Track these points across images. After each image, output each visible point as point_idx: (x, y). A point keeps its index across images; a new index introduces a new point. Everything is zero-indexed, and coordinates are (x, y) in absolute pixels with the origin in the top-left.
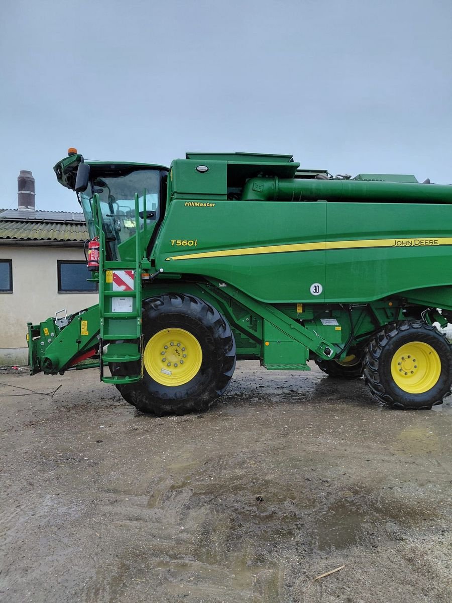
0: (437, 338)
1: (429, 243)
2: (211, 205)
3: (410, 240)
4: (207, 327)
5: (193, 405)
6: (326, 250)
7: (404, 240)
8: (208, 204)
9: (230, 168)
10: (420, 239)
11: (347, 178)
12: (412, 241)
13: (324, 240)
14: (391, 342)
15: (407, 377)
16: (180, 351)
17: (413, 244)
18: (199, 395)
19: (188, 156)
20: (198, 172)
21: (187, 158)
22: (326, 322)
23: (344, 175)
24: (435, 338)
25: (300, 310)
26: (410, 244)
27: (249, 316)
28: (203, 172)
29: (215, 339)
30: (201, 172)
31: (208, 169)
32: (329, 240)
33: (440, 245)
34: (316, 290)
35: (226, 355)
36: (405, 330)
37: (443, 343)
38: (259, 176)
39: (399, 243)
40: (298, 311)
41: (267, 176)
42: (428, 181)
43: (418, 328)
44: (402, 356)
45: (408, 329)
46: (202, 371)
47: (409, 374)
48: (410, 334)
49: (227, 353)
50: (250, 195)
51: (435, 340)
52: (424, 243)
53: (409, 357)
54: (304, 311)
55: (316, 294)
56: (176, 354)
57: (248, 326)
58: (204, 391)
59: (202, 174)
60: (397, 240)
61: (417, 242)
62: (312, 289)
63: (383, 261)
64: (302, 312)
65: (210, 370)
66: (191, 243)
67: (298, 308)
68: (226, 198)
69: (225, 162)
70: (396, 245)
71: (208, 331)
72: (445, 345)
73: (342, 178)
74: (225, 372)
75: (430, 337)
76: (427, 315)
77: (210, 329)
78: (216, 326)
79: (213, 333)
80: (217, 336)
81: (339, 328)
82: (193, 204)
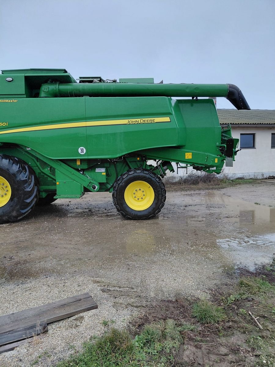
0: (151, 179)
1: (149, 121)
2: (15, 101)
3: (137, 120)
4: (12, 174)
5: (7, 218)
6: (86, 126)
7: (134, 120)
8: (13, 100)
9: (27, 78)
10: (144, 119)
11: (115, 81)
12: (139, 120)
13: (85, 121)
14: (123, 181)
15: (139, 201)
16: (5, 188)
17: (139, 122)
18: (10, 213)
19: (3, 72)
20: (7, 81)
21: (2, 73)
22: (98, 170)
23: (112, 80)
24: (149, 178)
25: (78, 163)
26: (137, 122)
27: (49, 167)
28: (10, 81)
29: (17, 181)
30: (9, 81)
31: (13, 80)
32: (88, 120)
33: (156, 122)
34: (82, 151)
35: (25, 190)
36: (131, 174)
37: (155, 181)
38: (49, 82)
39: (131, 122)
40: (78, 164)
41: (54, 82)
42: (162, 82)
43: (139, 173)
44: (136, 189)
45: (133, 174)
46: (12, 199)
47: (140, 199)
48: (134, 176)
49: (25, 189)
50: (42, 94)
51: (149, 180)
52: (146, 121)
53: (140, 190)
54: (81, 163)
55: (82, 153)
56: (3, 189)
57: (49, 173)
58: (13, 210)
59: (9, 82)
60: (129, 120)
61: (142, 121)
62: (80, 151)
63: (121, 133)
64: (80, 164)
65: (16, 199)
66: (4, 124)
67: (77, 162)
68: (25, 97)
69: (23, 75)
70: (129, 123)
71: (13, 176)
72: (156, 183)
73: (112, 81)
74: (25, 200)
75: (146, 178)
76: (161, 165)
77: (14, 175)
78: (18, 173)
79: (16, 177)
80: (18, 179)
81: (105, 174)
82: (4, 101)
